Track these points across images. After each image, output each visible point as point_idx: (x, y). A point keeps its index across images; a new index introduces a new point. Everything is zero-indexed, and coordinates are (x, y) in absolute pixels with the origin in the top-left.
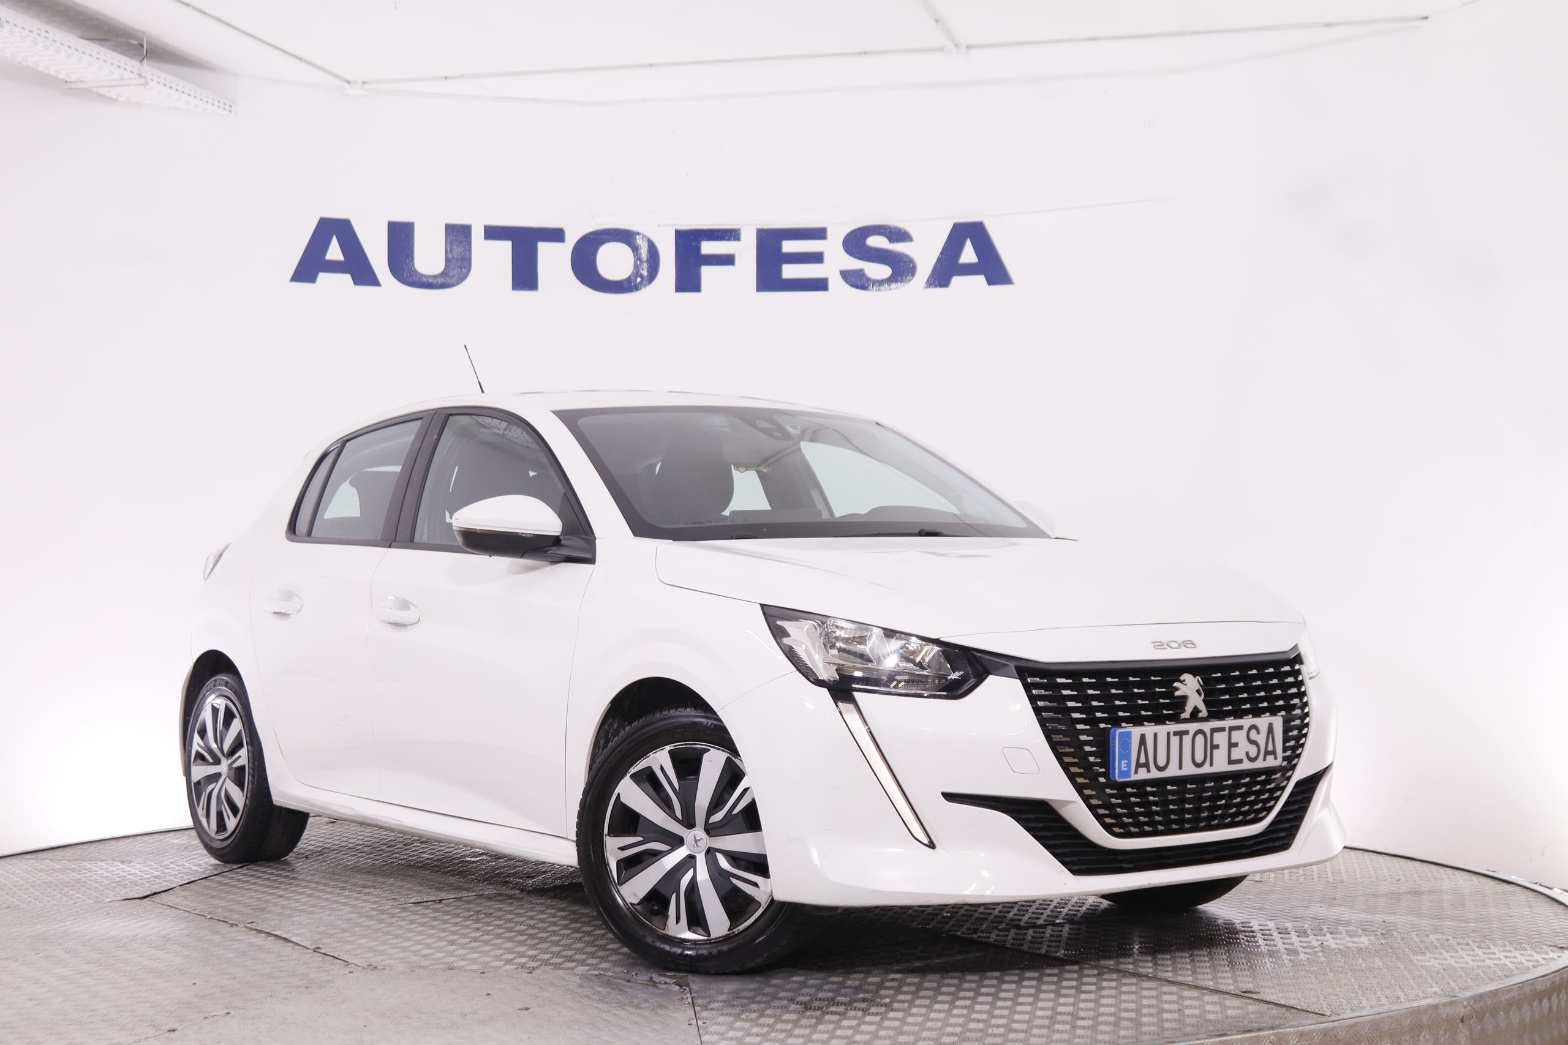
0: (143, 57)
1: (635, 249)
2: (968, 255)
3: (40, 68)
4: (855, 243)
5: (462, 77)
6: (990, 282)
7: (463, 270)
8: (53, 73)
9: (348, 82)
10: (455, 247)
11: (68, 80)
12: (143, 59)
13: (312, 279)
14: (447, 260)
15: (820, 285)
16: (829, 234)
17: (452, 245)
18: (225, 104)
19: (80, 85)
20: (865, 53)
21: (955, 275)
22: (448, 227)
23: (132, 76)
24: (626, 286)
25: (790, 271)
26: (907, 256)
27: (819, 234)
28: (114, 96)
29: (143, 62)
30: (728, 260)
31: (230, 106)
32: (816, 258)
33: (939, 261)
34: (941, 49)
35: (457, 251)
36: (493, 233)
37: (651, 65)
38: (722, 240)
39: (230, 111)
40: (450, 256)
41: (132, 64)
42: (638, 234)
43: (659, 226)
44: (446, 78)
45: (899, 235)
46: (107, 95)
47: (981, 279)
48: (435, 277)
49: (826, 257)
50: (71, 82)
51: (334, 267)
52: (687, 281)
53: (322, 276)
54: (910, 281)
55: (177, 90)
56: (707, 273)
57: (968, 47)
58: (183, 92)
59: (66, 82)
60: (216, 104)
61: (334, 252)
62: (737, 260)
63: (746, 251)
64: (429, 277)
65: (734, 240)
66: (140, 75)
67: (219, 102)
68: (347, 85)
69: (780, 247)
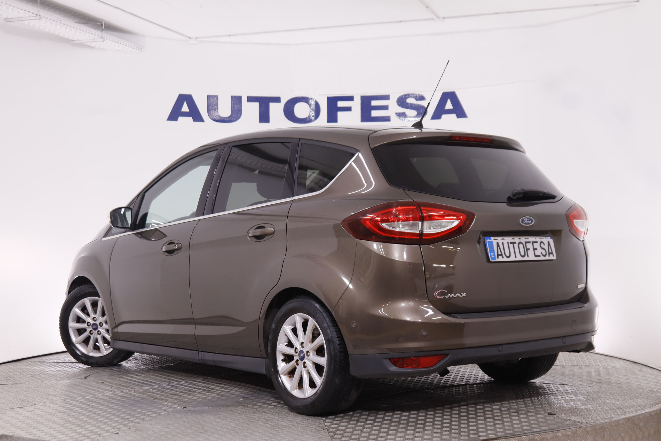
0: (103, 29)
1: (310, 105)
2: (449, 105)
3: (61, 35)
4: (402, 102)
5: (236, 35)
6: (458, 117)
7: (239, 115)
8: (66, 36)
9: (190, 38)
10: (235, 105)
11: (73, 40)
13: (176, 119)
14: (232, 111)
15: (387, 119)
16: (391, 97)
17: (234, 104)
18: (139, 48)
19: (78, 42)
21: (444, 114)
22: (232, 97)
23: (98, 38)
24: (306, 120)
25: (374, 113)
26: (423, 106)
27: (386, 97)
28: (93, 46)
29: (102, 32)
30: (348, 109)
31: (141, 49)
32: (385, 108)
33: (437, 108)
34: (432, 19)
35: (236, 107)
36: (251, 99)
38: (346, 101)
39: (141, 51)
40: (233, 109)
41: (98, 33)
42: (311, 99)
43: (320, 95)
44: (229, 35)
45: (419, 97)
46: (90, 45)
47: (454, 116)
48: (227, 118)
49: (390, 108)
50: (75, 41)
51: (185, 114)
52: (332, 118)
53: (180, 118)
55: (118, 43)
56: (340, 114)
57: (443, 18)
58: (121, 43)
59: (73, 41)
60: (135, 47)
61: (185, 108)
62: (353, 109)
63: (356, 105)
64: (224, 118)
65: (351, 101)
66: (101, 37)
67: (136, 47)
68: (189, 39)
69: (370, 103)
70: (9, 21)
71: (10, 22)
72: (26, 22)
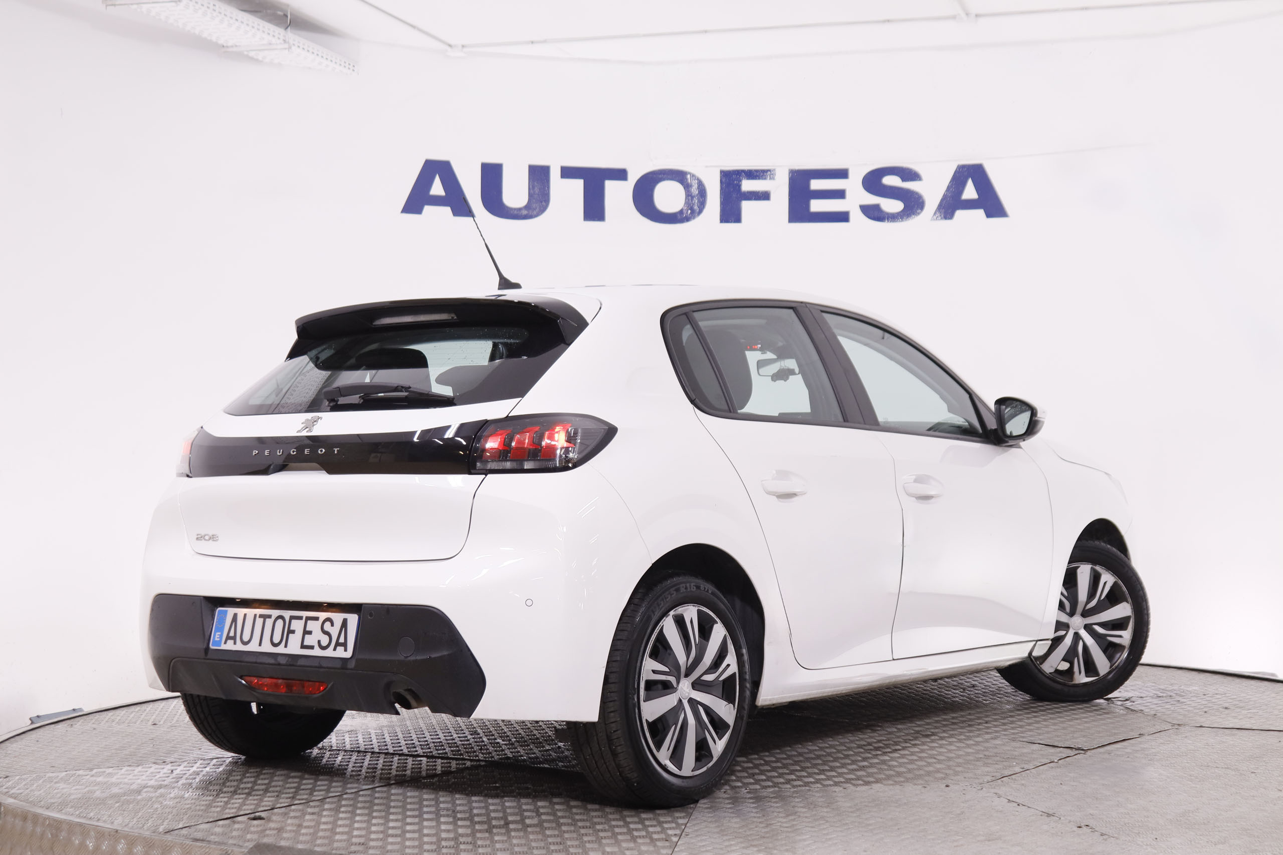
0: (287, 26)
1: (687, 187)
2: (970, 192)
3: (205, 35)
4: (873, 182)
5: (545, 41)
6: (989, 215)
7: (543, 204)
8: (214, 39)
9: (450, 46)
10: (537, 183)
11: (225, 45)
12: (288, 27)
13: (419, 211)
14: (530, 195)
15: (843, 217)
16: (851, 174)
17: (533, 183)
18: (349, 64)
19: (234, 49)
20: (888, 21)
21: (958, 209)
23: (279, 41)
24: (679, 217)
25: (817, 206)
26: (917, 193)
27: (842, 174)
28: (260, 59)
29: (287, 30)
30: (764, 196)
31: (354, 66)
32: (840, 194)
33: (945, 197)
34: (954, 17)
35: (538, 188)
36: (568, 173)
37: (706, 32)
38: (759, 179)
39: (353, 70)
40: (532, 192)
41: (279, 31)
42: (689, 173)
43: (707, 167)
44: (532, 42)
45: (909, 175)
46: (255, 57)
47: (980, 213)
48: (520, 209)
49: (848, 194)
50: (227, 47)
51: (437, 201)
52: (731, 213)
53: (427, 209)
54: (919, 214)
55: (313, 53)
56: (747, 206)
57: (977, 16)
58: (318, 55)
59: (223, 46)
60: (343, 63)
61: (437, 189)
62: (772, 196)
63: (779, 188)
64: (515, 209)
65: (770, 179)
66: (285, 41)
67: (345, 62)
68: (449, 49)
69: (808, 185)
70: (112, 5)
71: (115, 5)
72: (145, 7)
